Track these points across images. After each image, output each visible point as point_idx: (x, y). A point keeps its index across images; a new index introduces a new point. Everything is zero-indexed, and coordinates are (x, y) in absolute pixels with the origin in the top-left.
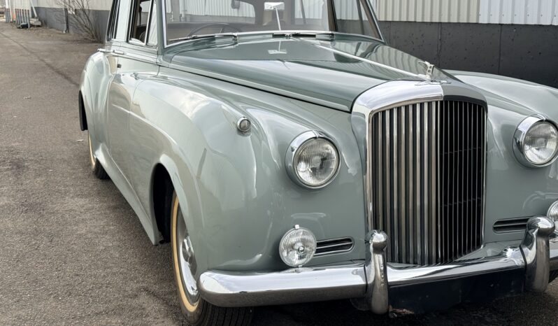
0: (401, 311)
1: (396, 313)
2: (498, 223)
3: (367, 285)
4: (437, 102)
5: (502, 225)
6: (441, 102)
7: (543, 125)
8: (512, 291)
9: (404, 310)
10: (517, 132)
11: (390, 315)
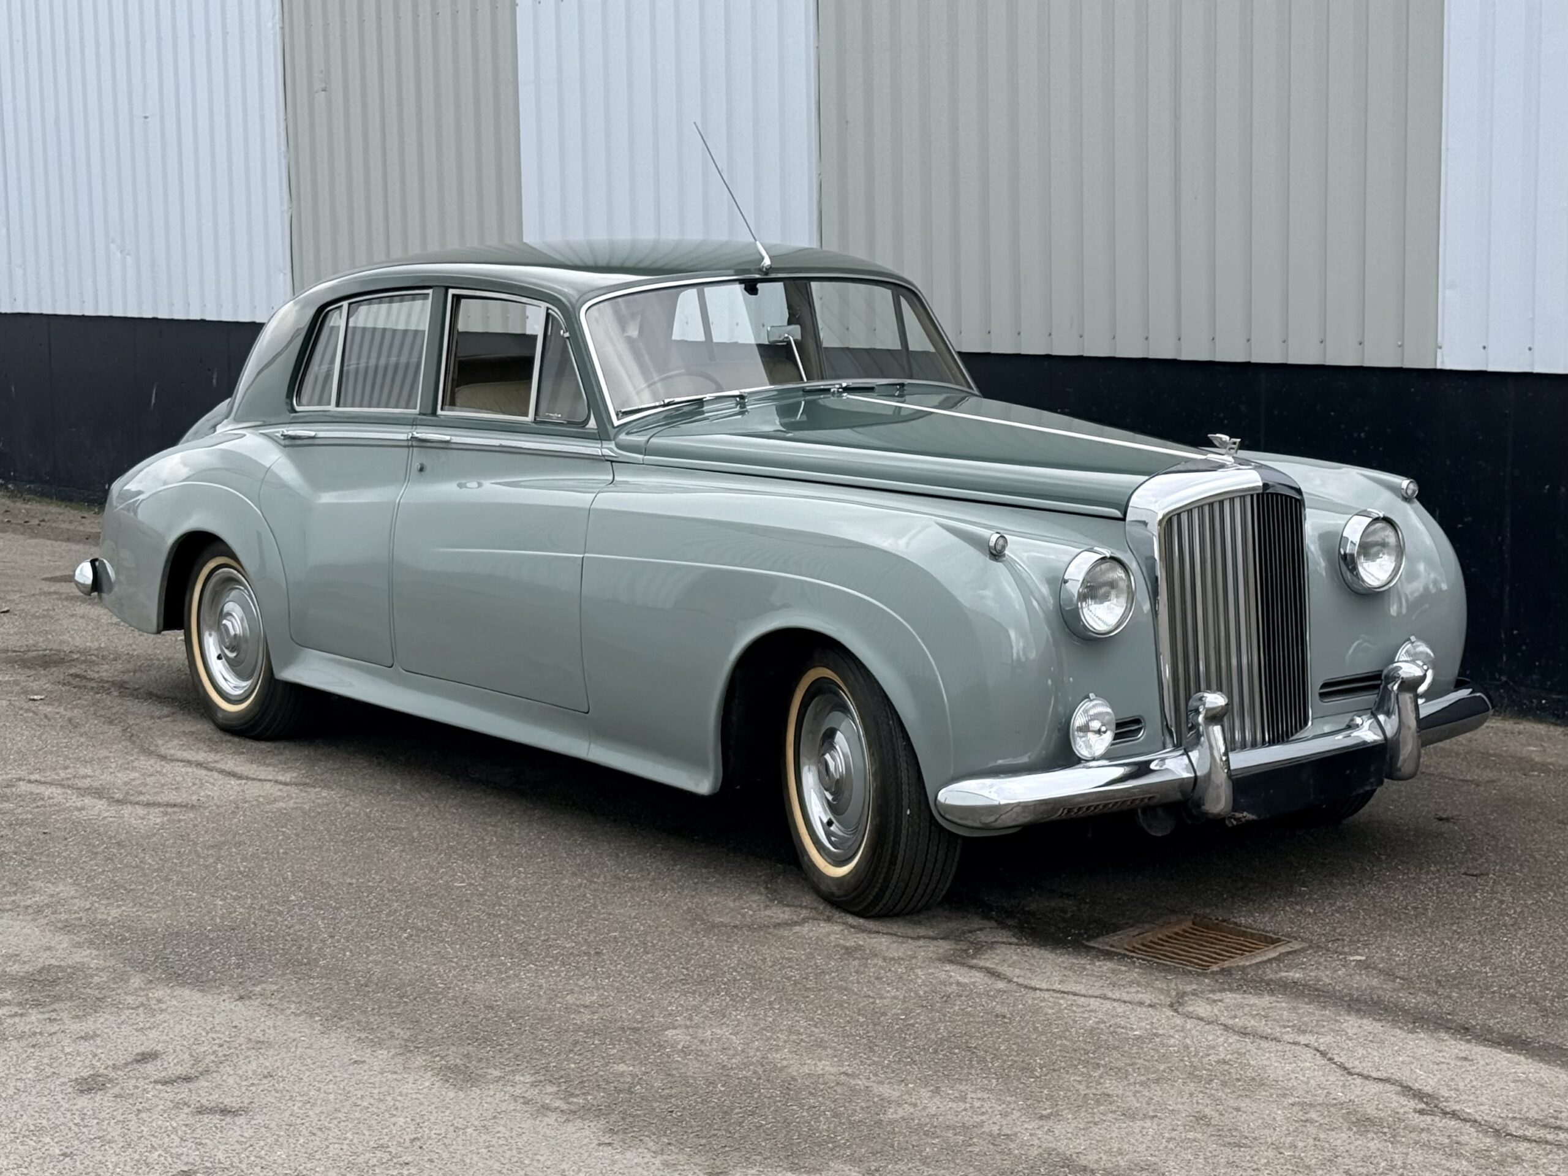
0: (1241, 815)
1: (1235, 819)
2: (1325, 685)
3: (1196, 777)
4: (1252, 496)
5: (1334, 689)
6: (1258, 495)
7: (1379, 525)
8: (1372, 780)
9: (1245, 814)
10: (1343, 540)
11: (1227, 822)
